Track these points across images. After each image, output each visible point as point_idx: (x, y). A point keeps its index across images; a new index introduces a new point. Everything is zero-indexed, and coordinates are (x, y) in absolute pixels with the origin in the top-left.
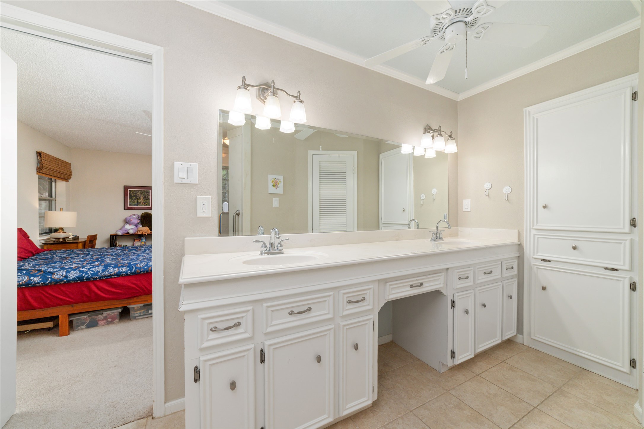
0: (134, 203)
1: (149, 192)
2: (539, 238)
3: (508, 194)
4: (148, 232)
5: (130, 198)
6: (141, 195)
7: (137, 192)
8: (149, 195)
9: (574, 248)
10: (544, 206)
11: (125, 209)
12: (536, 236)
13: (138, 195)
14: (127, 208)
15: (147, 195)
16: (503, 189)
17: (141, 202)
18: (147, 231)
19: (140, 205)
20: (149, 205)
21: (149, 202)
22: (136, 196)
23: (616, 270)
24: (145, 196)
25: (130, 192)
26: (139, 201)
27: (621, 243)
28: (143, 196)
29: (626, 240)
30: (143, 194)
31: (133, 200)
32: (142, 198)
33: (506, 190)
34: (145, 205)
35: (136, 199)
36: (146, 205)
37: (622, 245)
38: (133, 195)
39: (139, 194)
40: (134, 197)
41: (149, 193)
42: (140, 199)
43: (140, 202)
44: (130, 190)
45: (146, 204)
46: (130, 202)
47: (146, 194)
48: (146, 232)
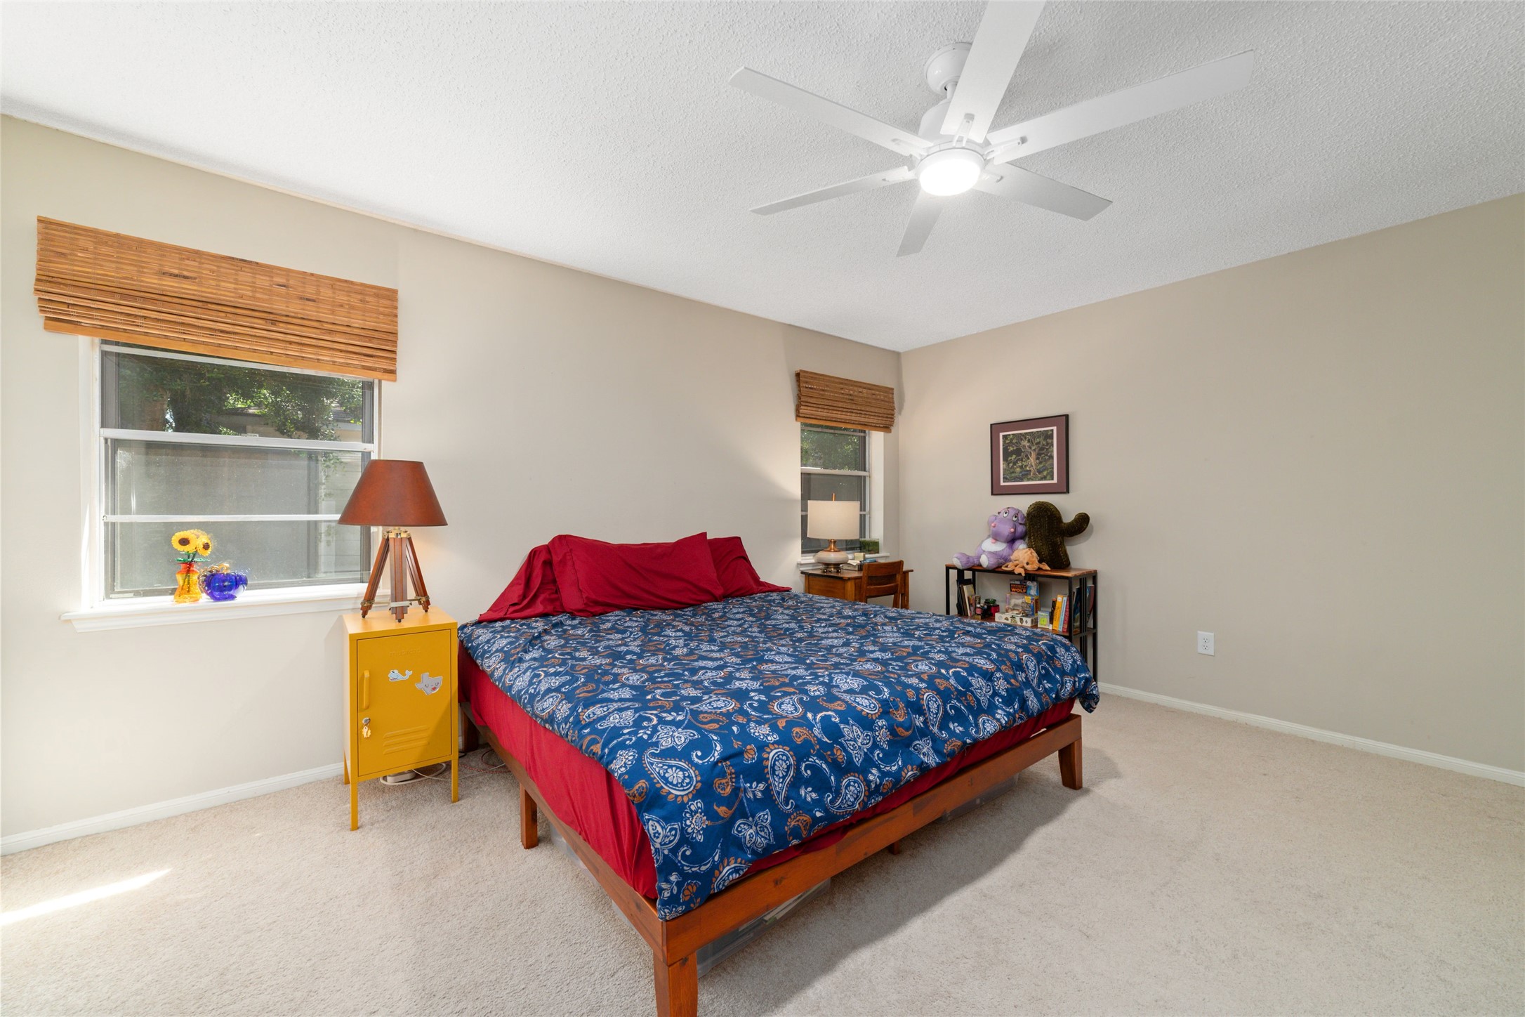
0: (1013, 472)
1: (1052, 435)
4: (1029, 567)
5: (1004, 460)
6: (1030, 448)
7: (1022, 439)
8: (1053, 445)
11: (994, 493)
13: (1024, 446)
14: (996, 490)
15: (1048, 444)
17: (1031, 469)
18: (1028, 564)
19: (1028, 480)
20: (1053, 479)
21: (1053, 468)
22: (1018, 452)
24: (1042, 449)
25: (1004, 442)
26: (1026, 466)
28: (1037, 451)
30: (1036, 444)
31: (1011, 465)
32: (1034, 455)
34: (1041, 479)
35: (1018, 460)
36: (1044, 478)
38: (1012, 449)
39: (1025, 443)
40: (1014, 456)
41: (1052, 438)
42: (1028, 458)
43: (1028, 469)
44: (1003, 436)
45: (1045, 473)
46: (1004, 470)
47: (1045, 443)
48: (1025, 565)
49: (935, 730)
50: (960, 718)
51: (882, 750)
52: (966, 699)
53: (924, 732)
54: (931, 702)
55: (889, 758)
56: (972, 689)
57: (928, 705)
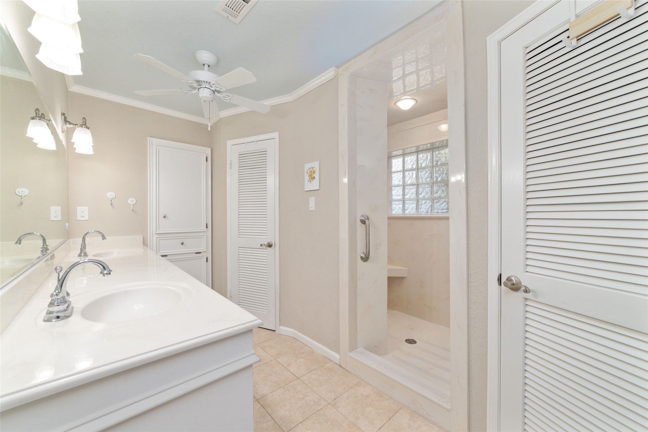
2: (160, 240)
3: (133, 205)
9: (182, 244)
10: (164, 216)
12: (158, 239)
16: (128, 200)
23: (200, 253)
27: (202, 237)
29: (204, 235)
33: (131, 201)
37: (203, 238)
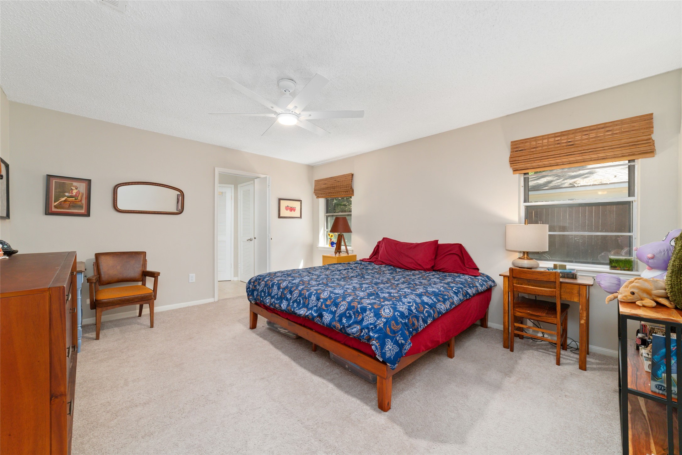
49: (291, 302)
50: (299, 303)
51: (278, 296)
52: (306, 300)
53: (287, 300)
54: (296, 294)
55: (277, 299)
56: (310, 299)
57: (294, 294)
